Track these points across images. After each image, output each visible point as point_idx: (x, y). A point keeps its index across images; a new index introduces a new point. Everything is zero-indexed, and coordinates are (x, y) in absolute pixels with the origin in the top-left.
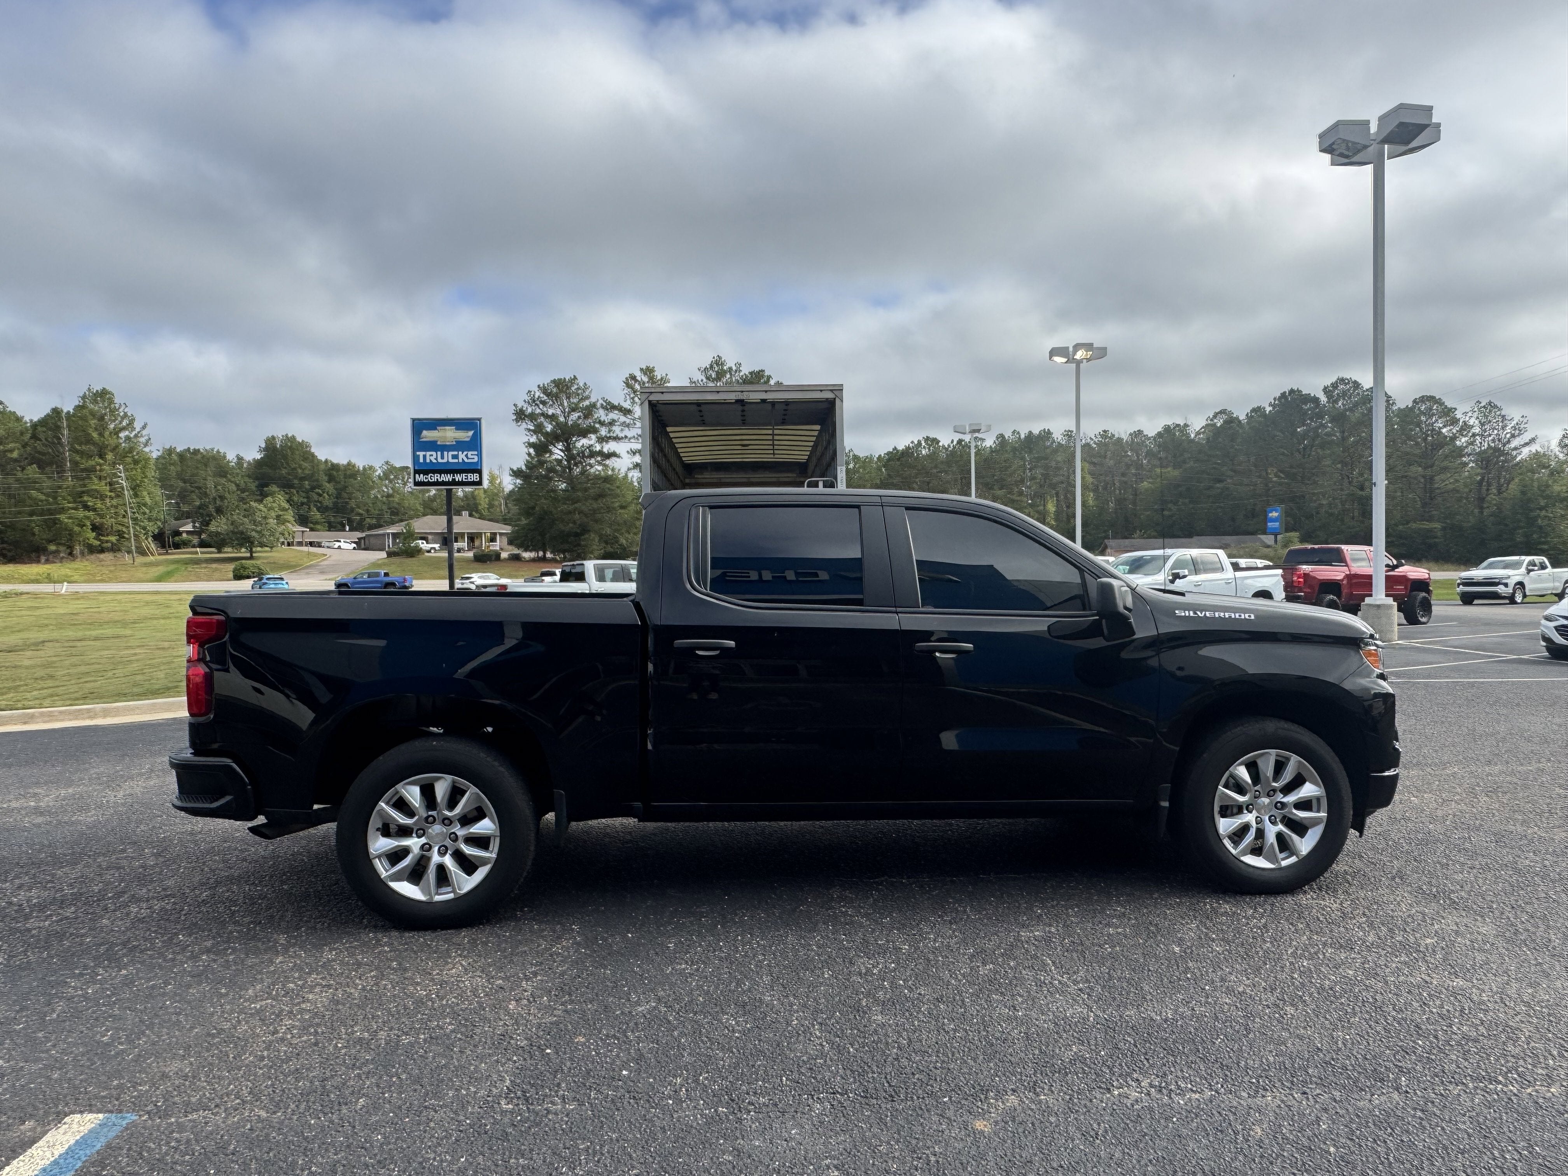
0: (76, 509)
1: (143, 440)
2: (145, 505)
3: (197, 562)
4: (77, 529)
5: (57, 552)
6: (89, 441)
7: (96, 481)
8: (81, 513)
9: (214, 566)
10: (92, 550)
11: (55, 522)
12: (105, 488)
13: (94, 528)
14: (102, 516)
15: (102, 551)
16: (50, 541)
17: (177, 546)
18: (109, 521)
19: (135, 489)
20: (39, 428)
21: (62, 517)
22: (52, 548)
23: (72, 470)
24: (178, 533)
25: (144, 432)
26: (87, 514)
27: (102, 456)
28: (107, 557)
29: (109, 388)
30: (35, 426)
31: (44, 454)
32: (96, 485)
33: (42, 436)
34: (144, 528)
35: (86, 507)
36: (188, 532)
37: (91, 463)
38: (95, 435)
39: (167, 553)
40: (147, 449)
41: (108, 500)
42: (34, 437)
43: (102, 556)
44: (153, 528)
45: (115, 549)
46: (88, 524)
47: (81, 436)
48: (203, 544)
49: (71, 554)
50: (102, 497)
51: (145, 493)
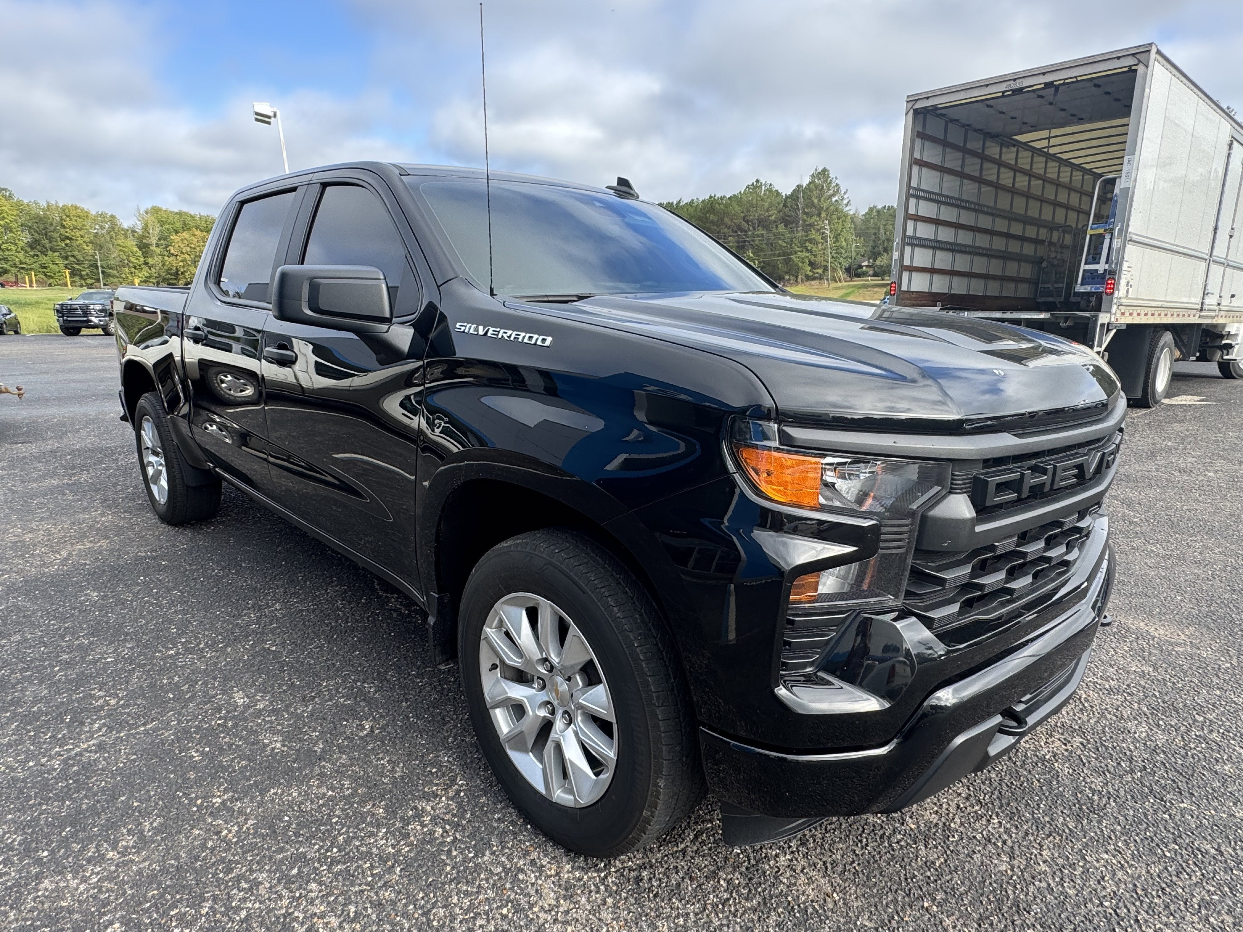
0: (802, 252)
1: (845, 202)
2: (842, 248)
3: (865, 287)
4: (800, 264)
5: (789, 279)
6: (813, 205)
7: (813, 232)
8: (805, 254)
9: (876, 289)
10: (808, 278)
11: (790, 260)
12: (818, 238)
13: (811, 264)
14: (815, 256)
15: (814, 279)
16: (786, 273)
17: (858, 276)
18: (819, 259)
19: (837, 238)
20: (789, 200)
21: (793, 257)
22: (787, 277)
23: (803, 226)
24: (861, 267)
25: (845, 196)
26: (807, 254)
27: (819, 215)
28: (815, 283)
29: (827, 168)
30: (787, 197)
31: (789, 216)
32: (814, 235)
33: (789, 205)
34: (840, 264)
35: (807, 250)
36: (867, 266)
37: (813, 220)
38: (816, 201)
39: (851, 281)
40: (847, 209)
41: (820, 245)
42: (785, 206)
43: (813, 283)
44: (845, 264)
45: (820, 278)
46: (807, 261)
47: (809, 204)
48: (875, 275)
49: (796, 281)
50: (817, 243)
51: (843, 240)
